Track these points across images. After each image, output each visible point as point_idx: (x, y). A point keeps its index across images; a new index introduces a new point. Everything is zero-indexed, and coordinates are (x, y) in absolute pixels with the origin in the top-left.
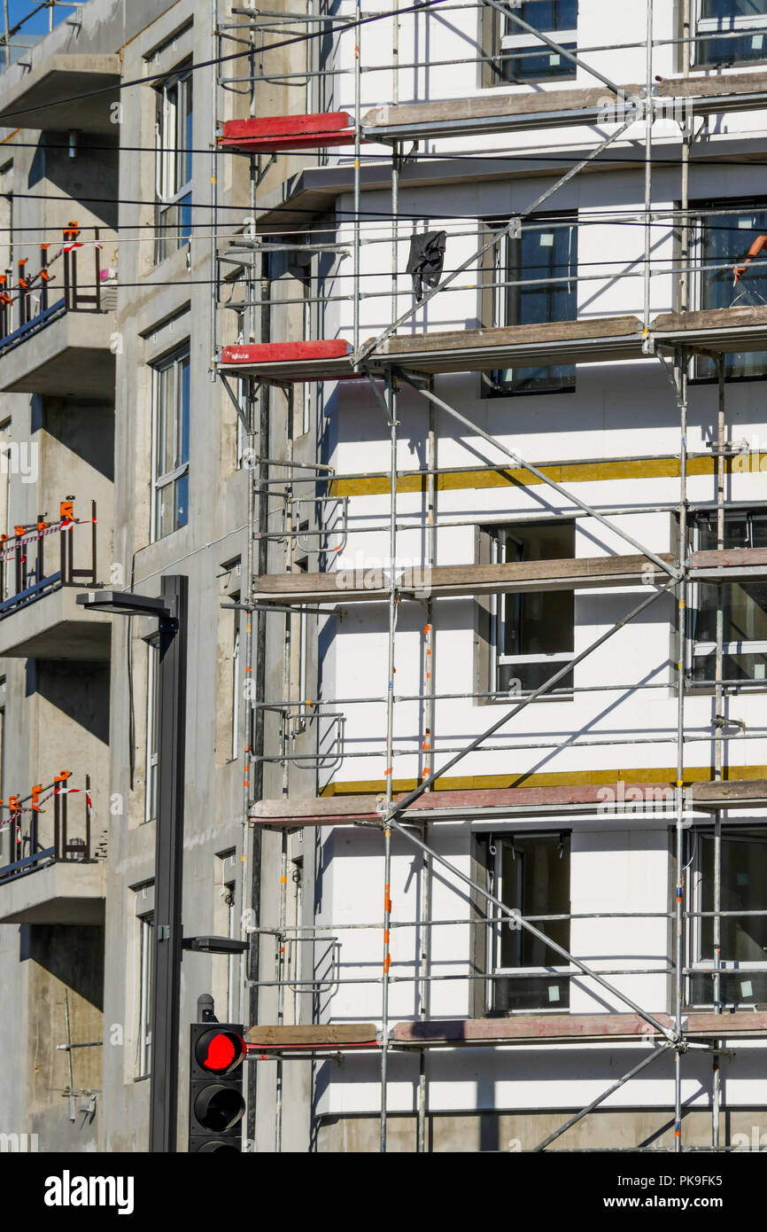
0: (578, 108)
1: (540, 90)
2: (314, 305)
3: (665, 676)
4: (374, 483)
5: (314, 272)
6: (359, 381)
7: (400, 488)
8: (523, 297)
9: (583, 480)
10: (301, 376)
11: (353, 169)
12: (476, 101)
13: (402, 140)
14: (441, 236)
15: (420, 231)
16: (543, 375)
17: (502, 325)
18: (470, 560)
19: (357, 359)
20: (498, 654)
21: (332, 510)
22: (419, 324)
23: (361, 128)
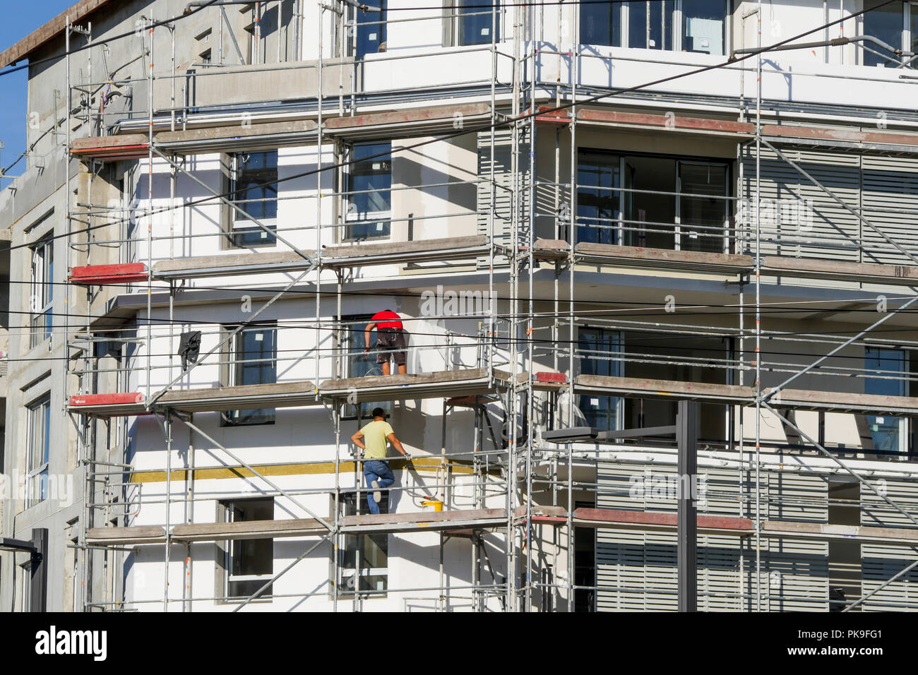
0: (277, 262)
1: (255, 252)
2: (123, 373)
3: (326, 588)
4: (158, 475)
5: (124, 353)
6: (149, 416)
7: (173, 478)
8: (245, 369)
9: (279, 474)
10: (116, 413)
11: (147, 295)
12: (219, 258)
13: (176, 279)
14: (198, 334)
15: (186, 331)
16: (256, 414)
17: (233, 385)
18: (213, 520)
19: (148, 404)
20: (229, 575)
21: (132, 491)
22: (185, 384)
23: (152, 272)
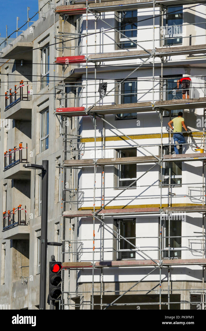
0: (137, 55)
1: (128, 51)
2: (77, 99)
3: (157, 183)
4: (91, 139)
5: (77, 91)
6: (87, 116)
7: (97, 141)
8: (125, 97)
9: (139, 139)
10: (74, 115)
11: (86, 68)
12: (114, 53)
13: (97, 62)
14: (106, 83)
16: (129, 115)
17: (120, 104)
19: (87, 111)
20: (119, 178)
21: (81, 145)
22: (101, 103)
23: (88, 59)
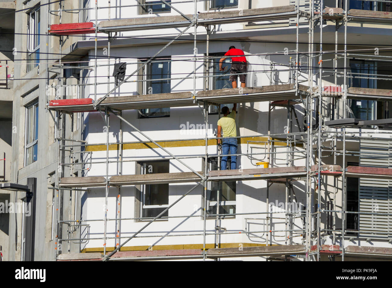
0: (172, 22)
1: (158, 16)
2: (81, 87)
3: (199, 213)
4: (101, 147)
5: (81, 75)
6: (96, 112)
7: (110, 149)
8: (153, 85)
9: (173, 147)
10: (77, 110)
11: (95, 41)
12: (137, 19)
13: (112, 32)
14: (125, 64)
15: (118, 62)
16: (159, 111)
17: (145, 94)
18: (134, 173)
19: (95, 105)
20: (143, 205)
21: (86, 156)
22: (117, 93)
23: (97, 27)
